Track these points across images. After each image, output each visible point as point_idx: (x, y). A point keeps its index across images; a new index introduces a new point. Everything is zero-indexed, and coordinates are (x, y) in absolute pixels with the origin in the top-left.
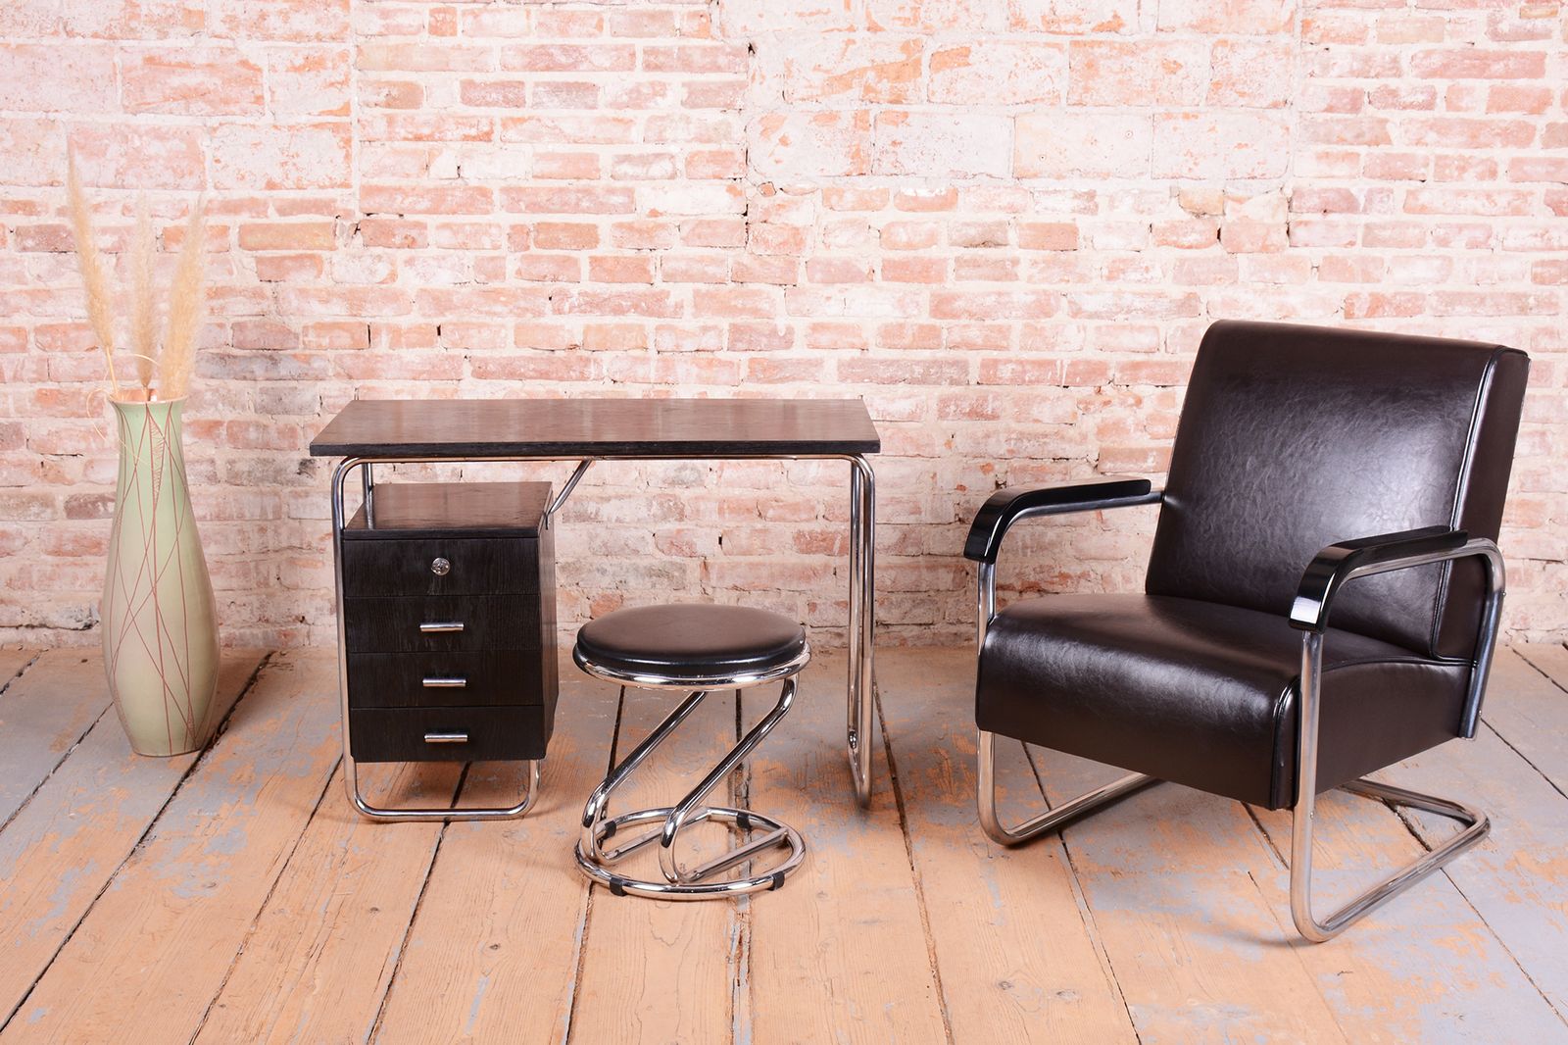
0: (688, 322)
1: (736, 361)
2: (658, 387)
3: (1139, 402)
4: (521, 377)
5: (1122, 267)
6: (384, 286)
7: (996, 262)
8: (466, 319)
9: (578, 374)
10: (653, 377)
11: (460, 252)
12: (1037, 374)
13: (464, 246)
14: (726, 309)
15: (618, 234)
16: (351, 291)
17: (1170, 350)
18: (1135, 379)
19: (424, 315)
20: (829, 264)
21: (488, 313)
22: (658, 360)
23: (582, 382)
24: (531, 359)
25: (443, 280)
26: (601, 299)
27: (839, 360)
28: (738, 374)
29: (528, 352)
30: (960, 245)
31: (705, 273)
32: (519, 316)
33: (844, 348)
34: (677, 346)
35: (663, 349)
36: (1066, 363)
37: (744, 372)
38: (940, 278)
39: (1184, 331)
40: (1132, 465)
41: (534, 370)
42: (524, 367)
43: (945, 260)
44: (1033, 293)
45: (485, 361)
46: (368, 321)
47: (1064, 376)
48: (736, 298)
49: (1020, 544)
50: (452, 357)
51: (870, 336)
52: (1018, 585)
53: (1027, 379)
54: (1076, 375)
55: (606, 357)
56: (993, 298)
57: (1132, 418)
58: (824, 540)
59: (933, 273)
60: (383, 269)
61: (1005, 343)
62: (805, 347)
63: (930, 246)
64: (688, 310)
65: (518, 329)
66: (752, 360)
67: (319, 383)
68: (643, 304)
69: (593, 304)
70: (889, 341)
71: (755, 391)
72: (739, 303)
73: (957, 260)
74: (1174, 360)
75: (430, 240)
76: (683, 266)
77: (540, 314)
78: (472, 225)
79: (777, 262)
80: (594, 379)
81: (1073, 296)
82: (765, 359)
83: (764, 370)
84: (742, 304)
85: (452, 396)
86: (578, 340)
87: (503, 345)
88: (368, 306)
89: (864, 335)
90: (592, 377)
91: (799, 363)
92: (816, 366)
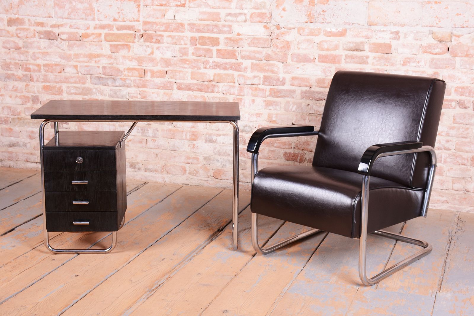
0: (249, 74)
1: (265, 89)
2: (238, 97)
4: (193, 90)
5: (408, 61)
6: (149, 56)
7: (360, 57)
8: (175, 69)
9: (211, 90)
10: (236, 93)
11: (174, 46)
13: (175, 43)
14: (262, 70)
15: (226, 41)
16: (139, 57)
19: (162, 67)
20: (299, 55)
21: (182, 67)
22: (238, 87)
23: (213, 93)
24: (196, 84)
25: (168, 55)
26: (220, 65)
27: (301, 90)
28: (266, 94)
29: (195, 82)
30: (347, 50)
31: (255, 56)
32: (192, 69)
33: (303, 86)
34: (245, 82)
35: (240, 83)
37: (268, 93)
38: (339, 62)
41: (197, 88)
42: (193, 87)
43: (341, 56)
44: (374, 69)
45: (181, 84)
46: (144, 68)
48: (266, 66)
50: (170, 82)
51: (313, 82)
55: (221, 85)
58: (294, 156)
59: (336, 60)
60: (149, 51)
62: (289, 85)
63: (336, 50)
64: (249, 70)
65: (192, 73)
66: (271, 89)
67: (129, 88)
68: (234, 67)
69: (217, 66)
70: (319, 85)
71: (271, 100)
72: (267, 68)
73: (346, 56)
75: (164, 41)
76: (248, 54)
77: (199, 68)
78: (178, 36)
79: (280, 54)
80: (217, 93)
81: (389, 71)
82: (275, 89)
83: (275, 93)
84: (268, 68)
85: (170, 95)
86: (212, 78)
87: (187, 79)
88: (144, 62)
89: (311, 82)
90: (216, 92)
91: (287, 91)
92: (293, 92)
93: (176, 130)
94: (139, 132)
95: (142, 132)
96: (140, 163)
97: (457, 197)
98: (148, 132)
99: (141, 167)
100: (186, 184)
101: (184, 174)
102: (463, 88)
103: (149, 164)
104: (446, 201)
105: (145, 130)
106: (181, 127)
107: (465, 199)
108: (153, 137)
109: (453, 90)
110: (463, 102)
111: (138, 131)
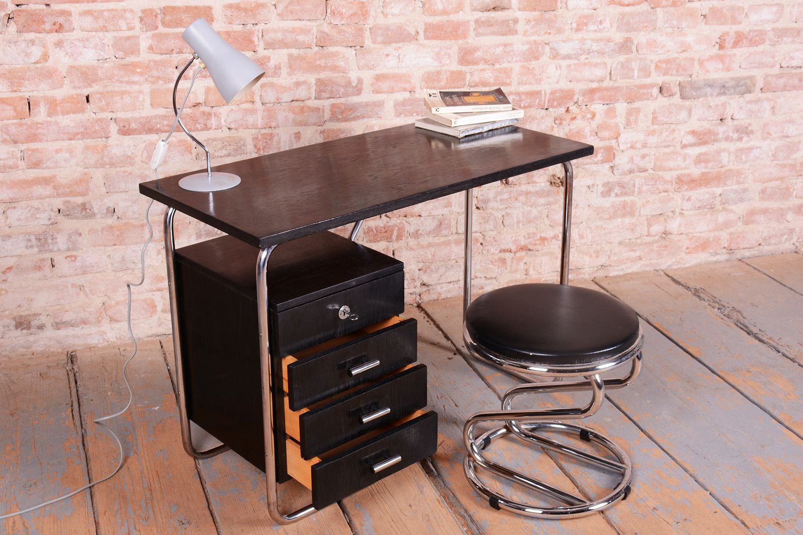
0: (285, 79)
1: (321, 107)
2: (263, 131)
3: (594, 116)
4: (158, 132)
5: (585, 21)
6: (39, 65)
7: (503, 22)
8: (110, 88)
9: (203, 126)
11: (100, 34)
12: (529, 101)
13: (104, 29)
14: (312, 68)
15: (229, 13)
16: (10, 72)
17: (614, 78)
18: (592, 100)
19: (74, 87)
20: (387, 29)
21: (128, 83)
22: (264, 111)
23: (205, 132)
25: (88, 57)
27: (395, 100)
28: (324, 116)
29: (162, 111)
30: (479, 10)
31: (297, 41)
32: (153, 83)
33: (399, 91)
34: (278, 99)
35: (267, 102)
36: (548, 92)
37: (327, 115)
38: (465, 36)
39: (622, 64)
40: (588, 160)
41: (168, 125)
42: (159, 123)
43: (468, 22)
44: (528, 43)
45: (128, 121)
46: (27, 95)
47: (547, 102)
48: (320, 59)
49: (515, 220)
50: (101, 120)
51: (416, 81)
52: (514, 249)
53: (522, 105)
54: (554, 100)
55: (223, 111)
56: (501, 48)
57: (588, 128)
59: (460, 32)
60: (36, 52)
61: (508, 81)
62: (371, 93)
63: (458, 12)
64: (284, 71)
65: (153, 93)
66: (333, 105)
70: (430, 85)
71: (335, 128)
72: (322, 63)
73: (477, 21)
74: (616, 85)
75: (75, 24)
76: (279, 36)
77: (170, 80)
78: (109, 10)
79: (349, 30)
80: (215, 129)
81: (553, 44)
82: (342, 104)
83: (342, 112)
84: (325, 63)
85: (103, 151)
86: (201, 99)
87: (141, 107)
88: (27, 83)
89: (413, 81)
90: (214, 127)
91: (367, 105)
92: (379, 107)
93: (125, 224)
94: (32, 247)
95: (39, 244)
96: (41, 314)
97: (655, 247)
98: (56, 243)
99: (44, 322)
100: (159, 334)
101: (152, 314)
102: (667, 62)
103: (66, 311)
104: (639, 256)
105: (46, 240)
106: (137, 216)
107: (666, 246)
108: (68, 250)
109: (653, 67)
110: (668, 85)
111: (30, 244)
